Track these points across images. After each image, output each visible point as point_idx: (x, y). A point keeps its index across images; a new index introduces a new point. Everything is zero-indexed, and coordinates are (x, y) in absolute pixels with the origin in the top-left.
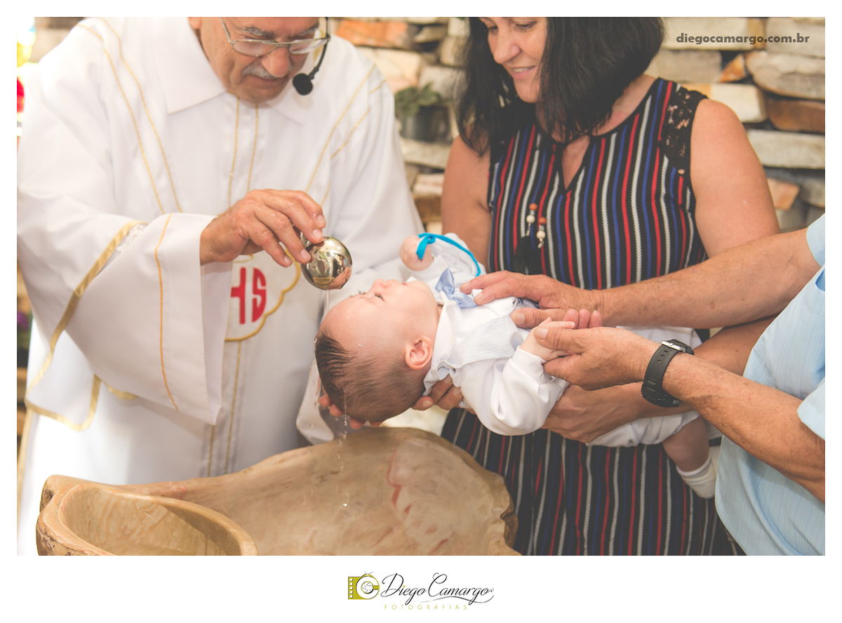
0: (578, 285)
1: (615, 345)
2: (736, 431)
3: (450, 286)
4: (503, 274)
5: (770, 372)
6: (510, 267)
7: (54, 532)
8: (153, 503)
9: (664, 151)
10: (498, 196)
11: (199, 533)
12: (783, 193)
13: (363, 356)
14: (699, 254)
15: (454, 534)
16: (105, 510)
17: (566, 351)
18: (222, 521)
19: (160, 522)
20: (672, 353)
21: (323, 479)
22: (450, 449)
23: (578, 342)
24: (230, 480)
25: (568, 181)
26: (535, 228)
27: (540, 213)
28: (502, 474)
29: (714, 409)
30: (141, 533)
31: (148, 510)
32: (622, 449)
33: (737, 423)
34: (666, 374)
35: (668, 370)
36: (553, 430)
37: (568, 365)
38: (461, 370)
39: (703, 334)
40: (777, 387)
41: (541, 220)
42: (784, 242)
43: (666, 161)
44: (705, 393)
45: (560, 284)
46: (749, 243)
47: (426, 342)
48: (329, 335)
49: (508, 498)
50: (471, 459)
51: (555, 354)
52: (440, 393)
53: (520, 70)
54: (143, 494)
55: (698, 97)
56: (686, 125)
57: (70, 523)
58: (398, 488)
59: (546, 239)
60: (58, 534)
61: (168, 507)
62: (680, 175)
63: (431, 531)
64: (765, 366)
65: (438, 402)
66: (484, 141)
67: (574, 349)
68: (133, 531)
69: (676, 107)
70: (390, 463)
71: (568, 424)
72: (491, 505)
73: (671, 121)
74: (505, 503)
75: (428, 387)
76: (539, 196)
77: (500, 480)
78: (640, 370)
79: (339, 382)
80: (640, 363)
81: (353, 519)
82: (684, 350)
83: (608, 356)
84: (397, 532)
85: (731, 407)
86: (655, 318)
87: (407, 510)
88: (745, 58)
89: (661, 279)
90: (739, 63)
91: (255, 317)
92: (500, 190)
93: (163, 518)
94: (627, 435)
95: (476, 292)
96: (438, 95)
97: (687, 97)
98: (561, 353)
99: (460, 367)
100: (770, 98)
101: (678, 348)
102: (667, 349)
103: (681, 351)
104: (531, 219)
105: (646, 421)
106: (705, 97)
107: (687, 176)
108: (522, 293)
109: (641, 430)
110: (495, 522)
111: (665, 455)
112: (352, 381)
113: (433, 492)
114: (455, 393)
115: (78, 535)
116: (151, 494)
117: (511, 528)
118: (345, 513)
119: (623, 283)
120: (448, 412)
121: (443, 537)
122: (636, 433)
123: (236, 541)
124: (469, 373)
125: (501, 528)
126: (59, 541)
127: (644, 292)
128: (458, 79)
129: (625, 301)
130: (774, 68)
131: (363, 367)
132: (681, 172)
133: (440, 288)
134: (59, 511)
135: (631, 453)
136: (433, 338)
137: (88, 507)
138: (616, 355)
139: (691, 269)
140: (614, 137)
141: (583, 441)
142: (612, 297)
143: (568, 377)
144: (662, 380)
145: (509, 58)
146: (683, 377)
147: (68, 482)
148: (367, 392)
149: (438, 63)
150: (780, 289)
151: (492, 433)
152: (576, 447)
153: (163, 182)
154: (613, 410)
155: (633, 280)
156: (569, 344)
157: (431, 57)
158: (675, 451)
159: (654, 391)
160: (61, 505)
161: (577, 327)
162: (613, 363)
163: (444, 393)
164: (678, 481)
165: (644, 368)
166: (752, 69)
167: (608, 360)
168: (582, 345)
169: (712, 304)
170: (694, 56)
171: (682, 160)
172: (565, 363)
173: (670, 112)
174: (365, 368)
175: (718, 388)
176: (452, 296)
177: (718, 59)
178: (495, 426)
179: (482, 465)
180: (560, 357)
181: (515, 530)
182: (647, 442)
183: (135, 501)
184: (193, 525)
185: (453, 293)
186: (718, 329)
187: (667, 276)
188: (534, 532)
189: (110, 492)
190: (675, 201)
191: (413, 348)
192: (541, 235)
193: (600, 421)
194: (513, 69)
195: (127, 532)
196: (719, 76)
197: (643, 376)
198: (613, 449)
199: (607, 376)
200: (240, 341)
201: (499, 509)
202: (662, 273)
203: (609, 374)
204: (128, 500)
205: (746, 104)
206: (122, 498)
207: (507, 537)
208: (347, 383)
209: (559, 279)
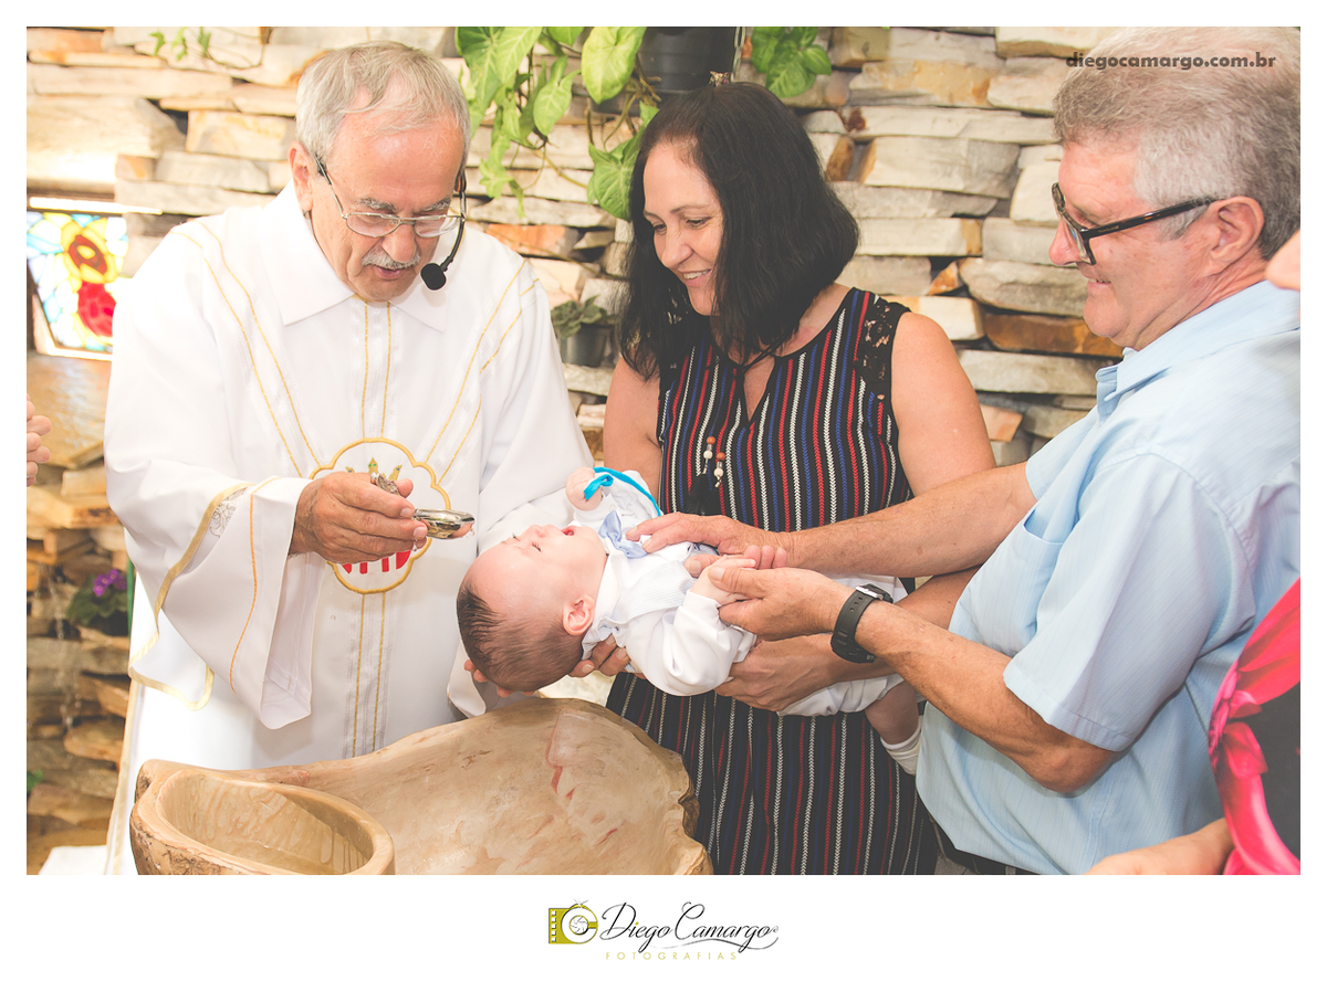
0: (761, 526)
1: (802, 589)
2: (938, 694)
3: (616, 531)
4: (676, 515)
5: (976, 628)
6: (683, 509)
7: (151, 827)
8: (270, 791)
9: (861, 373)
10: (669, 428)
11: (325, 825)
12: (1002, 423)
13: (514, 619)
14: (903, 491)
15: (624, 822)
16: (213, 799)
17: (745, 595)
18: (351, 811)
19: (278, 813)
20: (867, 600)
21: (470, 760)
22: (619, 723)
23: (759, 584)
24: (362, 762)
25: (751, 410)
26: (712, 464)
27: (719, 447)
28: (681, 753)
29: (913, 667)
30: (255, 827)
31: (263, 799)
32: (819, 718)
33: (938, 685)
34: (859, 625)
35: (862, 620)
36: (738, 698)
37: (746, 611)
38: (626, 625)
39: (909, 584)
40: (984, 644)
41: (720, 455)
42: (1001, 477)
43: (863, 384)
44: (903, 649)
45: (742, 525)
46: (963, 478)
47: (588, 602)
48: (474, 592)
49: (687, 780)
50: (643, 733)
51: (733, 598)
52: (602, 657)
53: (692, 276)
54: (258, 781)
55: (899, 310)
56: (885, 343)
57: (171, 816)
58: (559, 769)
59: (725, 477)
60: (155, 829)
61: (286, 795)
62: (880, 400)
63: (597, 819)
64: (972, 621)
65: (600, 667)
66: (650, 364)
67: (753, 592)
68: (246, 825)
69: (873, 322)
70: (549, 740)
71: (754, 689)
72: (667, 788)
73: (868, 338)
74: (681, 785)
75: (587, 650)
76: (718, 428)
77: (678, 759)
78: (829, 619)
79: (485, 646)
80: (830, 611)
81: (507, 806)
82: (881, 597)
83: (793, 602)
84: (558, 821)
85: (932, 666)
86: (854, 565)
87: (570, 795)
88: (958, 266)
89: (860, 519)
90: (951, 271)
91: (399, 564)
92: (672, 420)
93: (282, 808)
94: (823, 702)
95: (644, 538)
96: (602, 311)
97: (887, 310)
98: (740, 597)
99: (625, 622)
100: (986, 311)
101: (874, 595)
102: (861, 596)
103: (878, 599)
104: (708, 454)
105: (845, 686)
106: (908, 310)
107: (888, 401)
108: (698, 537)
109: (840, 697)
110: (673, 808)
111: (868, 724)
112: (500, 648)
113: (600, 774)
114: (620, 655)
115: (181, 831)
116: (268, 781)
117: (691, 814)
118: (497, 801)
119: (816, 524)
120: (614, 678)
121: (612, 827)
122: (834, 699)
123: (368, 835)
124: (635, 629)
125: (679, 814)
126: (157, 837)
127: (839, 534)
128: (620, 290)
129: (819, 544)
130: (993, 277)
131: (514, 632)
132: (881, 397)
133: (604, 533)
134: (157, 801)
135: (829, 722)
136: (595, 596)
137: (193, 797)
138: (803, 601)
139: (895, 508)
140: (802, 357)
141: (773, 710)
142: (803, 539)
143: (746, 625)
144: (855, 631)
145: (679, 260)
146: (879, 630)
147: (171, 767)
148: (516, 659)
149: (603, 273)
150: (997, 532)
151: (668, 694)
152: (765, 717)
153: (283, 408)
154: (807, 672)
155: (827, 521)
156: (748, 587)
157: (596, 268)
158: (879, 720)
159: (845, 644)
160: (160, 795)
161: (758, 567)
162: (798, 610)
163: (606, 655)
164: (883, 755)
165: (834, 617)
166: (967, 280)
167: (794, 606)
168: (764, 589)
169: (919, 549)
170: (899, 263)
171: (881, 382)
172: (743, 608)
173: (867, 328)
174: (515, 634)
175: (919, 644)
176: (619, 544)
177: (927, 267)
178: (671, 687)
179: (657, 742)
180: (738, 601)
181: (695, 817)
182: (846, 709)
183: (248, 789)
184: (317, 817)
185: (619, 540)
186: (926, 579)
187: (867, 517)
188: (717, 818)
189: (219, 779)
190: (874, 431)
191: (572, 610)
192: (718, 472)
193: (792, 686)
194: (683, 273)
195: (239, 826)
196: (929, 288)
197: (833, 626)
198: (809, 719)
199: (792, 625)
200: (384, 592)
201: (678, 792)
202: (861, 513)
203: (793, 624)
204: (240, 788)
205: (960, 320)
206: (234, 786)
207: (686, 825)
208: (494, 649)
209: (740, 518)
